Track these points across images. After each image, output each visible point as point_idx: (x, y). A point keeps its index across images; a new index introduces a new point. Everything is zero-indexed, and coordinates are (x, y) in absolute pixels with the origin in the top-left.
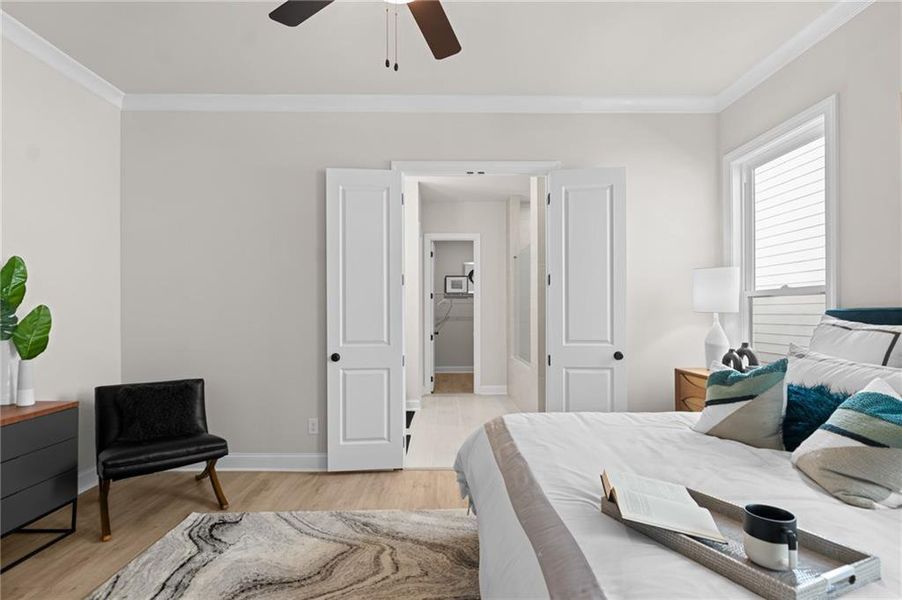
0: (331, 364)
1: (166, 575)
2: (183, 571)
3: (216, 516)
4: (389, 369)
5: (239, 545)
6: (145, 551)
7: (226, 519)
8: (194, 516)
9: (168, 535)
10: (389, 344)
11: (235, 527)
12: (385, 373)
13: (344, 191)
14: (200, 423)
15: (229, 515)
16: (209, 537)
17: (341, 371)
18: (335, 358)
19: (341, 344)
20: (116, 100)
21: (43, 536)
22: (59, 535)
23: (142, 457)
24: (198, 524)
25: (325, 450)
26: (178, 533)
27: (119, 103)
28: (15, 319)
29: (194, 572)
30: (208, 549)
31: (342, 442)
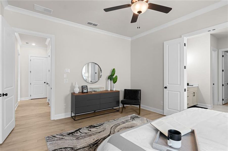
0: (165, 89)
1: (124, 121)
2: (126, 121)
3: (137, 116)
4: (180, 92)
5: (136, 121)
6: (124, 117)
7: (138, 117)
8: (134, 114)
9: (128, 116)
10: (180, 85)
11: (138, 118)
12: (179, 93)
13: (168, 46)
14: (139, 98)
15: (139, 116)
16: (133, 118)
17: (167, 91)
18: (166, 88)
19: (167, 84)
20: (130, 39)
21: (115, 110)
22: (117, 111)
23: (132, 102)
24: (134, 116)
25: (163, 110)
26: (130, 116)
27: (130, 40)
28: (113, 78)
29: (127, 122)
30: (132, 119)
31: (167, 109)
